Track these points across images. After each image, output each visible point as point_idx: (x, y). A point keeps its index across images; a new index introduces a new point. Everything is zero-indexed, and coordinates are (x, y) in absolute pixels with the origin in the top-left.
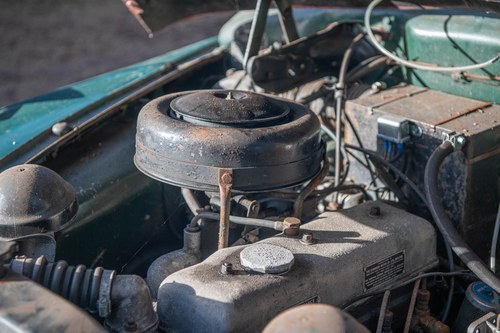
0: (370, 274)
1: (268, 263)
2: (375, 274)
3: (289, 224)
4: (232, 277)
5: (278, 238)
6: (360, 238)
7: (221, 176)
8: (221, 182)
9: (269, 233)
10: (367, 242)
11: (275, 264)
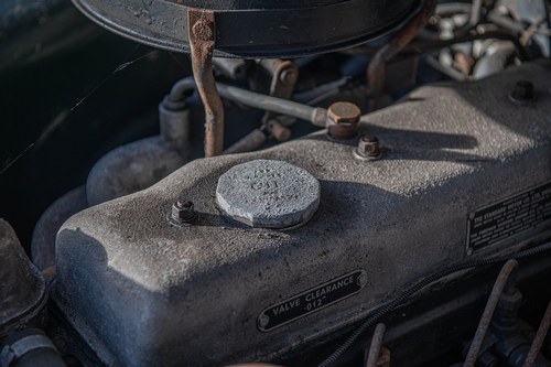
0: (482, 223)
1: (261, 209)
2: (494, 223)
3: (336, 118)
4: (187, 230)
5: (313, 143)
6: (474, 152)
7: (192, 24)
8: (192, 36)
9: (300, 128)
10: (485, 161)
11: (275, 212)
